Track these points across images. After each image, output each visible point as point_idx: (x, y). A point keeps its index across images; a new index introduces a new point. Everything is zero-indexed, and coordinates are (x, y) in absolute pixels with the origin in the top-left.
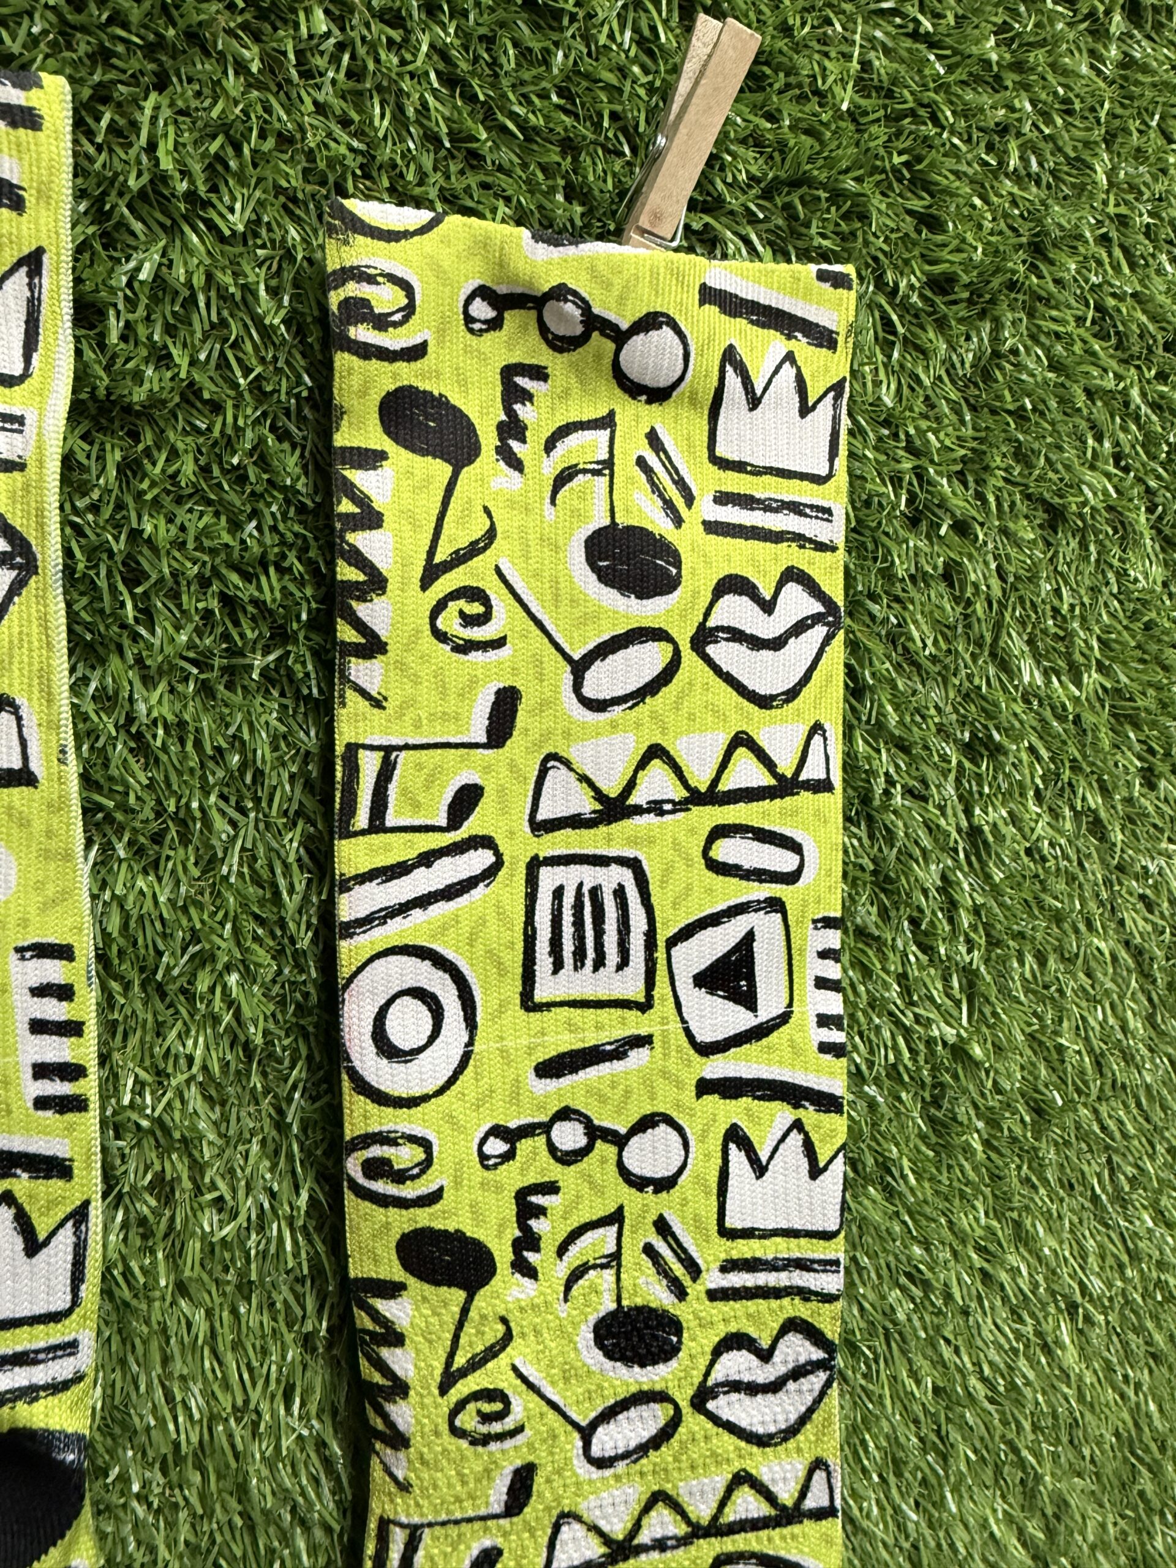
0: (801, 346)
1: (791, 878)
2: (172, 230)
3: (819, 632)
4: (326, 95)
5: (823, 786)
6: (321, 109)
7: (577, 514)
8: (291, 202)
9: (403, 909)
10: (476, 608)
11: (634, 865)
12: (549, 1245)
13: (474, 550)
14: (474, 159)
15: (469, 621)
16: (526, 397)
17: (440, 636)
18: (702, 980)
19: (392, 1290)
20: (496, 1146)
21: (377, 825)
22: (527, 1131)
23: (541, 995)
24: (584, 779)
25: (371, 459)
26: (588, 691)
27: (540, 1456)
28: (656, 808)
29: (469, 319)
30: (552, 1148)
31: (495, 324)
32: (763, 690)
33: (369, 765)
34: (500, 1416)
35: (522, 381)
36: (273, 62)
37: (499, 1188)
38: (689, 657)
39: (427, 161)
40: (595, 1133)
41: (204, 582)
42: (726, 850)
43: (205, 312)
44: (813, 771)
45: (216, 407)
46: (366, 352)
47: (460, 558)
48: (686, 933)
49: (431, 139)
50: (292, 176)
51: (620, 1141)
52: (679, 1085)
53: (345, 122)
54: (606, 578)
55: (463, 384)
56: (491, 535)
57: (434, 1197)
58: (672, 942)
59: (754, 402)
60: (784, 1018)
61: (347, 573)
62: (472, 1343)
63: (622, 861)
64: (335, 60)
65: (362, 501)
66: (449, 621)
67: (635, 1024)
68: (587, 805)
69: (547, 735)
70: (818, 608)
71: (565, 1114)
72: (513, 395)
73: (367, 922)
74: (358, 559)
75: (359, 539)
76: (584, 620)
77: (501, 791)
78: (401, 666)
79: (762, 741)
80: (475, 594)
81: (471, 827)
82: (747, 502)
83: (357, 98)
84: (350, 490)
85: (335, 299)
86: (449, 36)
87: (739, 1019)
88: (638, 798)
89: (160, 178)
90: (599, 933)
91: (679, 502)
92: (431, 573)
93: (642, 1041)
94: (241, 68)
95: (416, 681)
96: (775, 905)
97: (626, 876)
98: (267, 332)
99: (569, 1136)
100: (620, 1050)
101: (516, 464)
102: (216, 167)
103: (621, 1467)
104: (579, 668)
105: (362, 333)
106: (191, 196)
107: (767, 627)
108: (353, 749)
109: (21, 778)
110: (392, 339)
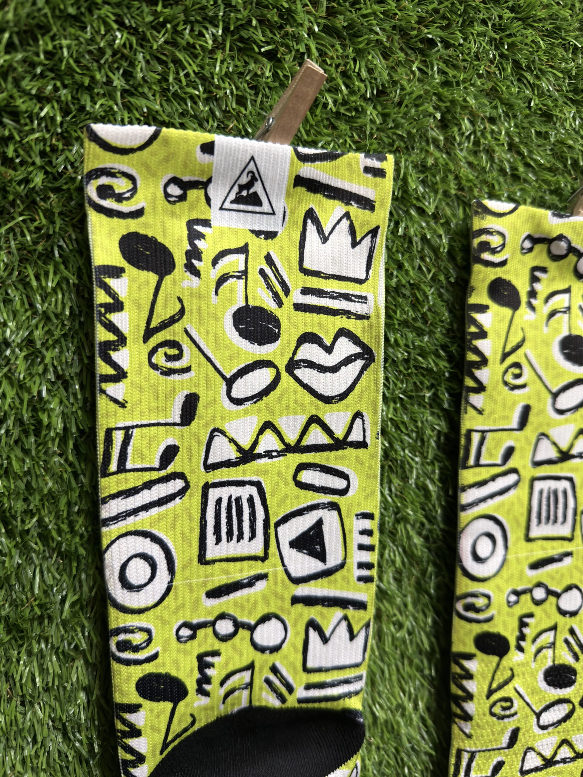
7: (557, 331)
9: (485, 499)
10: (518, 371)
11: (571, 480)
12: (529, 639)
13: (517, 347)
15: (515, 377)
16: (539, 280)
17: (505, 384)
19: (469, 657)
20: (513, 598)
21: (477, 464)
22: (524, 592)
23: (532, 535)
24: (554, 443)
25: (483, 308)
26: (558, 406)
27: (522, 725)
29: (523, 248)
30: (532, 599)
31: (532, 250)
33: (476, 438)
34: (509, 708)
35: (538, 274)
37: (513, 615)
40: (549, 592)
46: (488, 264)
47: (513, 350)
51: (558, 596)
52: (581, 573)
54: (567, 357)
55: (517, 275)
56: (524, 340)
57: (489, 620)
61: (472, 357)
62: (500, 678)
63: (566, 478)
65: (479, 326)
66: (509, 377)
67: (566, 547)
68: (554, 455)
69: (540, 425)
71: (538, 585)
72: (534, 279)
73: (471, 504)
74: (477, 351)
75: (479, 343)
76: (559, 375)
77: (522, 449)
78: (491, 397)
80: (517, 365)
81: (511, 464)
84: (474, 322)
85: (476, 242)
88: (574, 451)
90: (556, 508)
92: (504, 357)
93: (569, 554)
95: (496, 402)
97: (568, 485)
99: (539, 593)
100: (559, 559)
101: (534, 309)
103: (551, 729)
104: (555, 396)
105: (486, 256)
108: (469, 432)
109: (363, 445)
110: (496, 258)
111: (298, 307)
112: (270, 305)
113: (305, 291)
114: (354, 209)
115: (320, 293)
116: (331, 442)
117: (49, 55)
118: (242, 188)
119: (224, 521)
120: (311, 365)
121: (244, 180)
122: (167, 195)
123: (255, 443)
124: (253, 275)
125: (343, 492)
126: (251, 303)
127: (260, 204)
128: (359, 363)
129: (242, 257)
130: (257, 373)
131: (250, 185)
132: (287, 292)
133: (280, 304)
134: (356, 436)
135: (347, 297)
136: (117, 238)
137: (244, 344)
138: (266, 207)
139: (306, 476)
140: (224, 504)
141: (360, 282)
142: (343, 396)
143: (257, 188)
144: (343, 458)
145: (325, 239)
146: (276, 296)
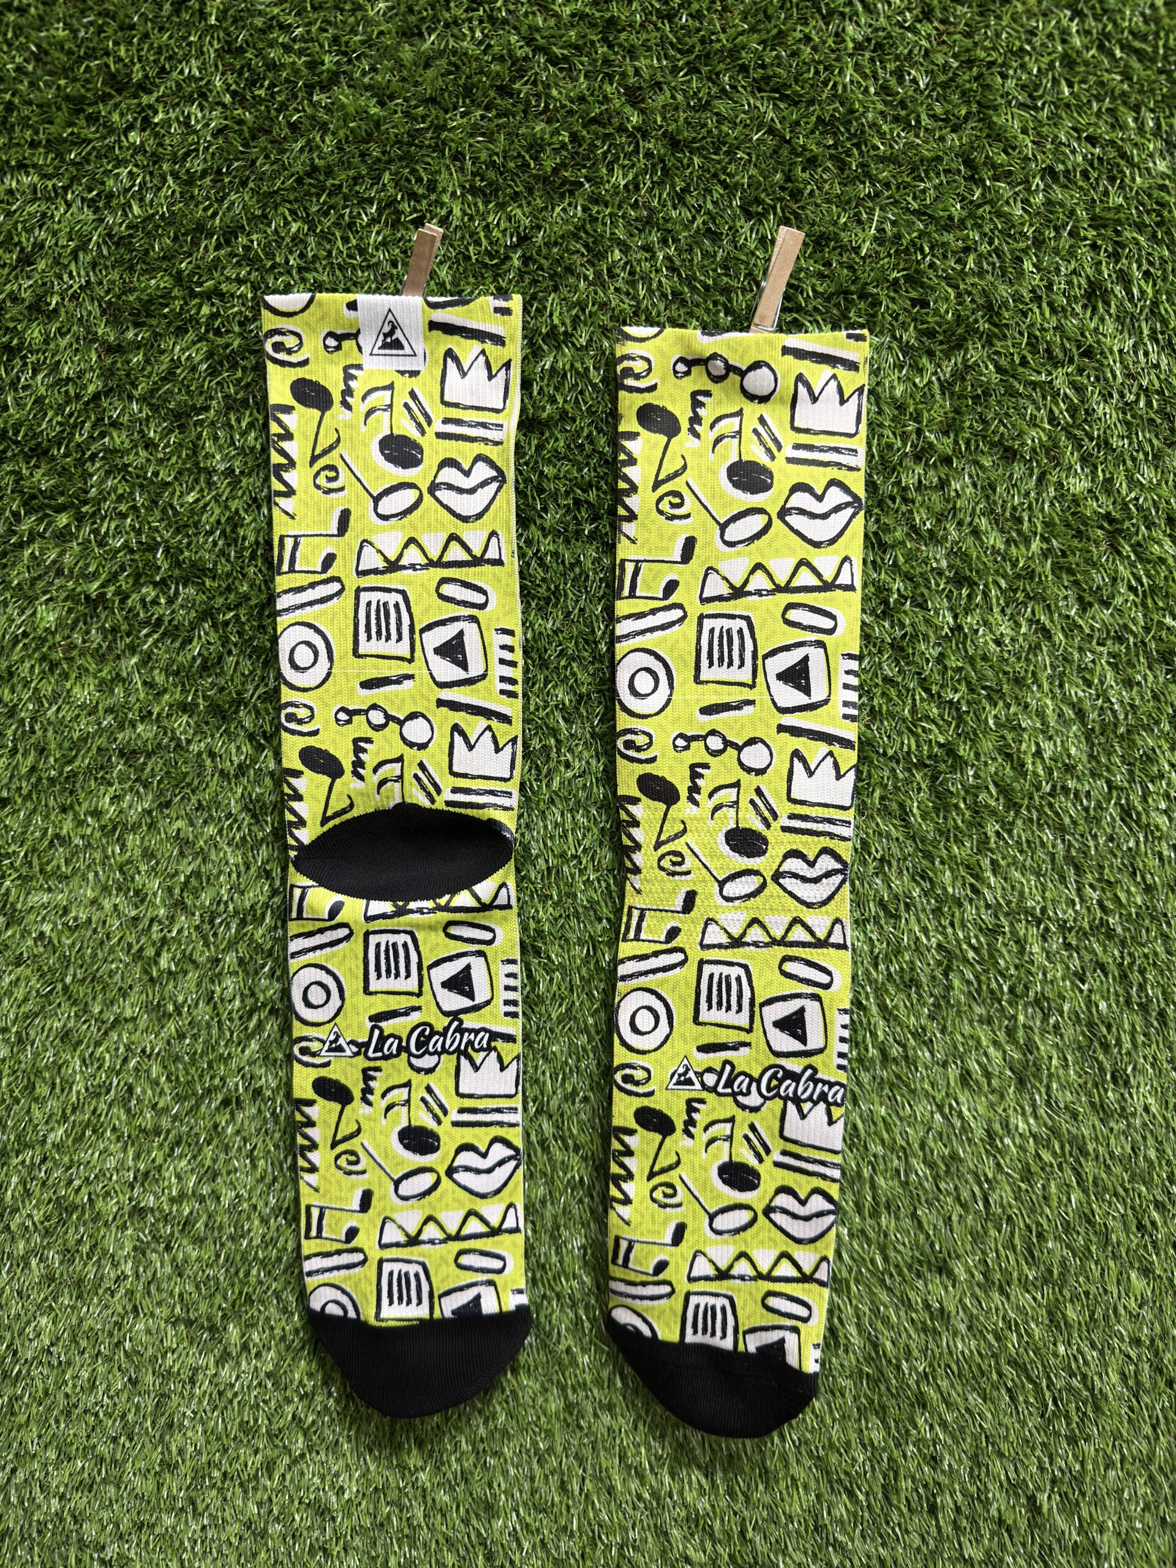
0: (840, 371)
1: (831, 632)
2: (558, 348)
3: (849, 511)
4: (620, 284)
5: (850, 588)
6: (617, 290)
7: (725, 457)
8: (605, 331)
9: (643, 632)
10: (677, 500)
11: (747, 619)
12: (705, 792)
13: (676, 474)
14: (683, 302)
15: (673, 506)
16: (702, 405)
17: (661, 512)
18: (780, 676)
19: (635, 801)
20: (681, 742)
21: (632, 595)
22: (695, 738)
23: (703, 677)
24: (725, 578)
25: (632, 436)
26: (727, 538)
27: (699, 888)
28: (759, 593)
29: (675, 372)
30: (707, 748)
31: (687, 373)
32: (816, 538)
33: (630, 568)
34: (680, 864)
35: (700, 398)
36: (598, 274)
37: (682, 762)
38: (776, 522)
39: (662, 307)
40: (727, 743)
41: (567, 493)
42: (794, 615)
43: (570, 379)
44: (844, 580)
45: (574, 420)
46: (631, 390)
47: (670, 478)
48: (773, 653)
49: (664, 295)
50: (605, 319)
51: (739, 749)
52: (768, 726)
53: (628, 294)
54: (736, 485)
55: (674, 401)
56: (685, 467)
57: (651, 760)
58: (765, 657)
59: (815, 399)
60: (826, 702)
61: (622, 485)
62: (669, 831)
63: (741, 617)
64: (624, 269)
65: (629, 454)
66: (665, 506)
67: (746, 694)
68: (726, 591)
69: (708, 559)
70: (849, 499)
71: (713, 732)
72: (696, 404)
73: (627, 636)
74: (626, 479)
75: (627, 470)
76: (726, 505)
77: (687, 583)
78: (643, 525)
79: (815, 564)
80: (676, 494)
81: (673, 599)
82: (810, 448)
83: (632, 283)
84: (624, 449)
85: (619, 368)
86: (672, 251)
87: (800, 699)
88: (750, 588)
89: (554, 327)
90: (730, 650)
91: (774, 449)
92: (657, 485)
93: (751, 702)
94: (586, 278)
95: (649, 531)
96: (821, 644)
97: (743, 624)
98: (594, 386)
99: (715, 743)
100: (739, 706)
101: (697, 435)
102: (576, 321)
103: (737, 903)
104: (723, 527)
105: (630, 382)
106: (565, 333)
107: (819, 508)
108: (623, 561)
109: (499, 562)
110: (642, 384)
111: (439, 435)
112: (413, 433)
113: (446, 421)
114: (488, 346)
115: (458, 422)
116: (468, 558)
117: (245, 248)
118: (386, 335)
119: (373, 622)
120: (450, 487)
121: (387, 329)
122: (326, 347)
123: (400, 556)
124: (398, 407)
125: (482, 607)
126: (396, 432)
127: (401, 347)
128: (495, 485)
129: (388, 393)
130: (401, 493)
131: (391, 333)
132: (429, 422)
133: (423, 433)
134: (492, 554)
135: (484, 425)
136: (289, 383)
137: (390, 467)
138: (407, 350)
139: (448, 590)
140: (374, 607)
141: (497, 411)
142: (479, 516)
143: (398, 334)
144: (481, 574)
145: (464, 374)
146: (419, 425)
